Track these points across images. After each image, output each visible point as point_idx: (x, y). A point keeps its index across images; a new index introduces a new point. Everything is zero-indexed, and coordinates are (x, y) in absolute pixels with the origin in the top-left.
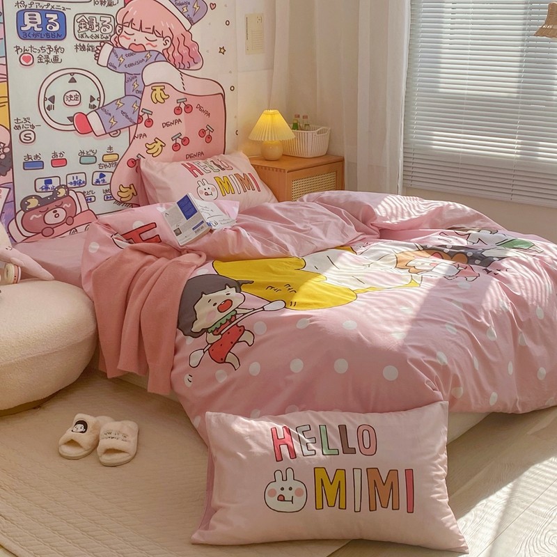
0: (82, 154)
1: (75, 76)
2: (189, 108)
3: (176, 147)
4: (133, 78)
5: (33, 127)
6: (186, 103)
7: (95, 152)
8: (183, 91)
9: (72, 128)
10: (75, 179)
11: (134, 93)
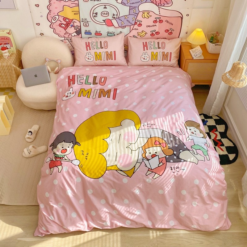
0: (108, 33)
1: (106, 6)
2: (161, 21)
3: (152, 35)
4: (134, 8)
5: (88, 22)
6: (160, 19)
7: (114, 32)
8: (159, 14)
9: (105, 24)
11: (134, 14)
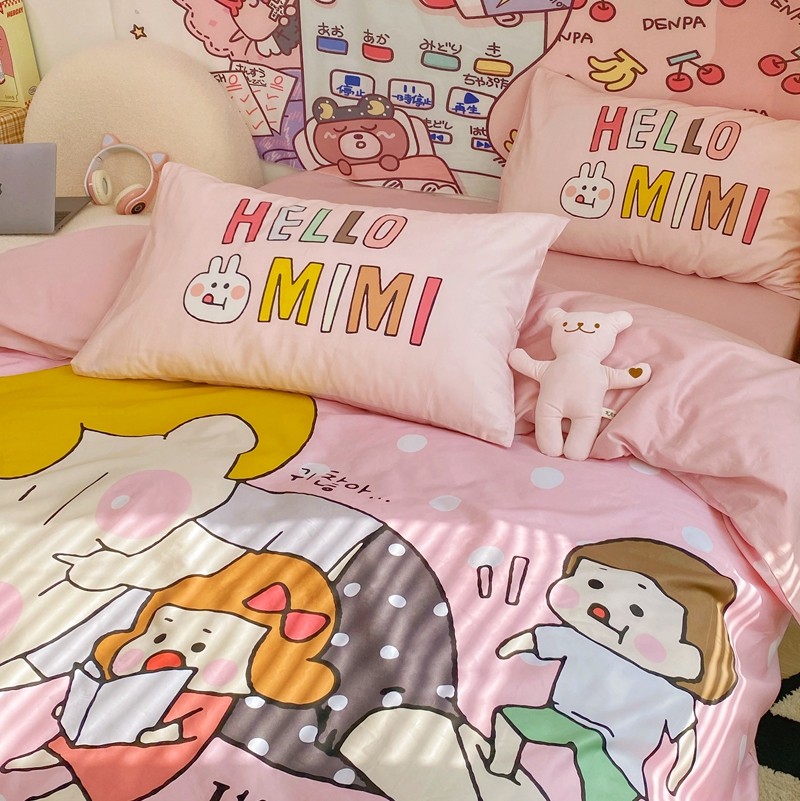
0: (427, 47)
3: (678, 83)
7: (457, 48)
10: (409, 91)
